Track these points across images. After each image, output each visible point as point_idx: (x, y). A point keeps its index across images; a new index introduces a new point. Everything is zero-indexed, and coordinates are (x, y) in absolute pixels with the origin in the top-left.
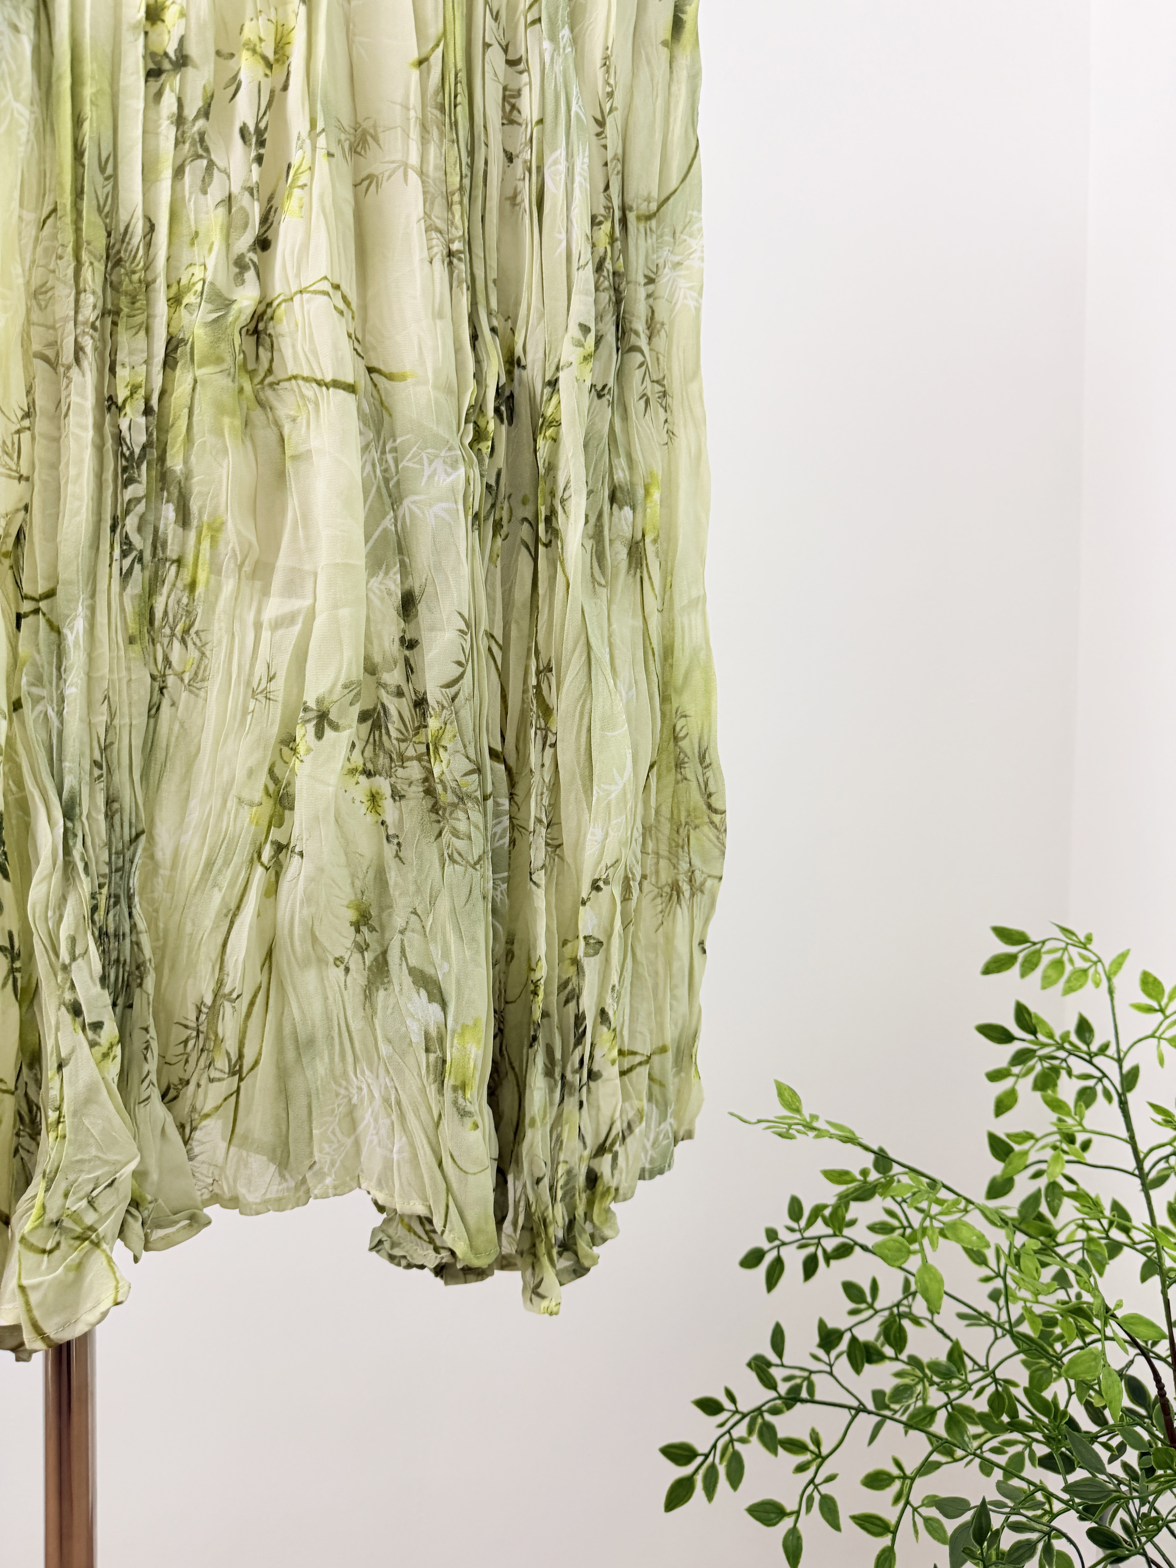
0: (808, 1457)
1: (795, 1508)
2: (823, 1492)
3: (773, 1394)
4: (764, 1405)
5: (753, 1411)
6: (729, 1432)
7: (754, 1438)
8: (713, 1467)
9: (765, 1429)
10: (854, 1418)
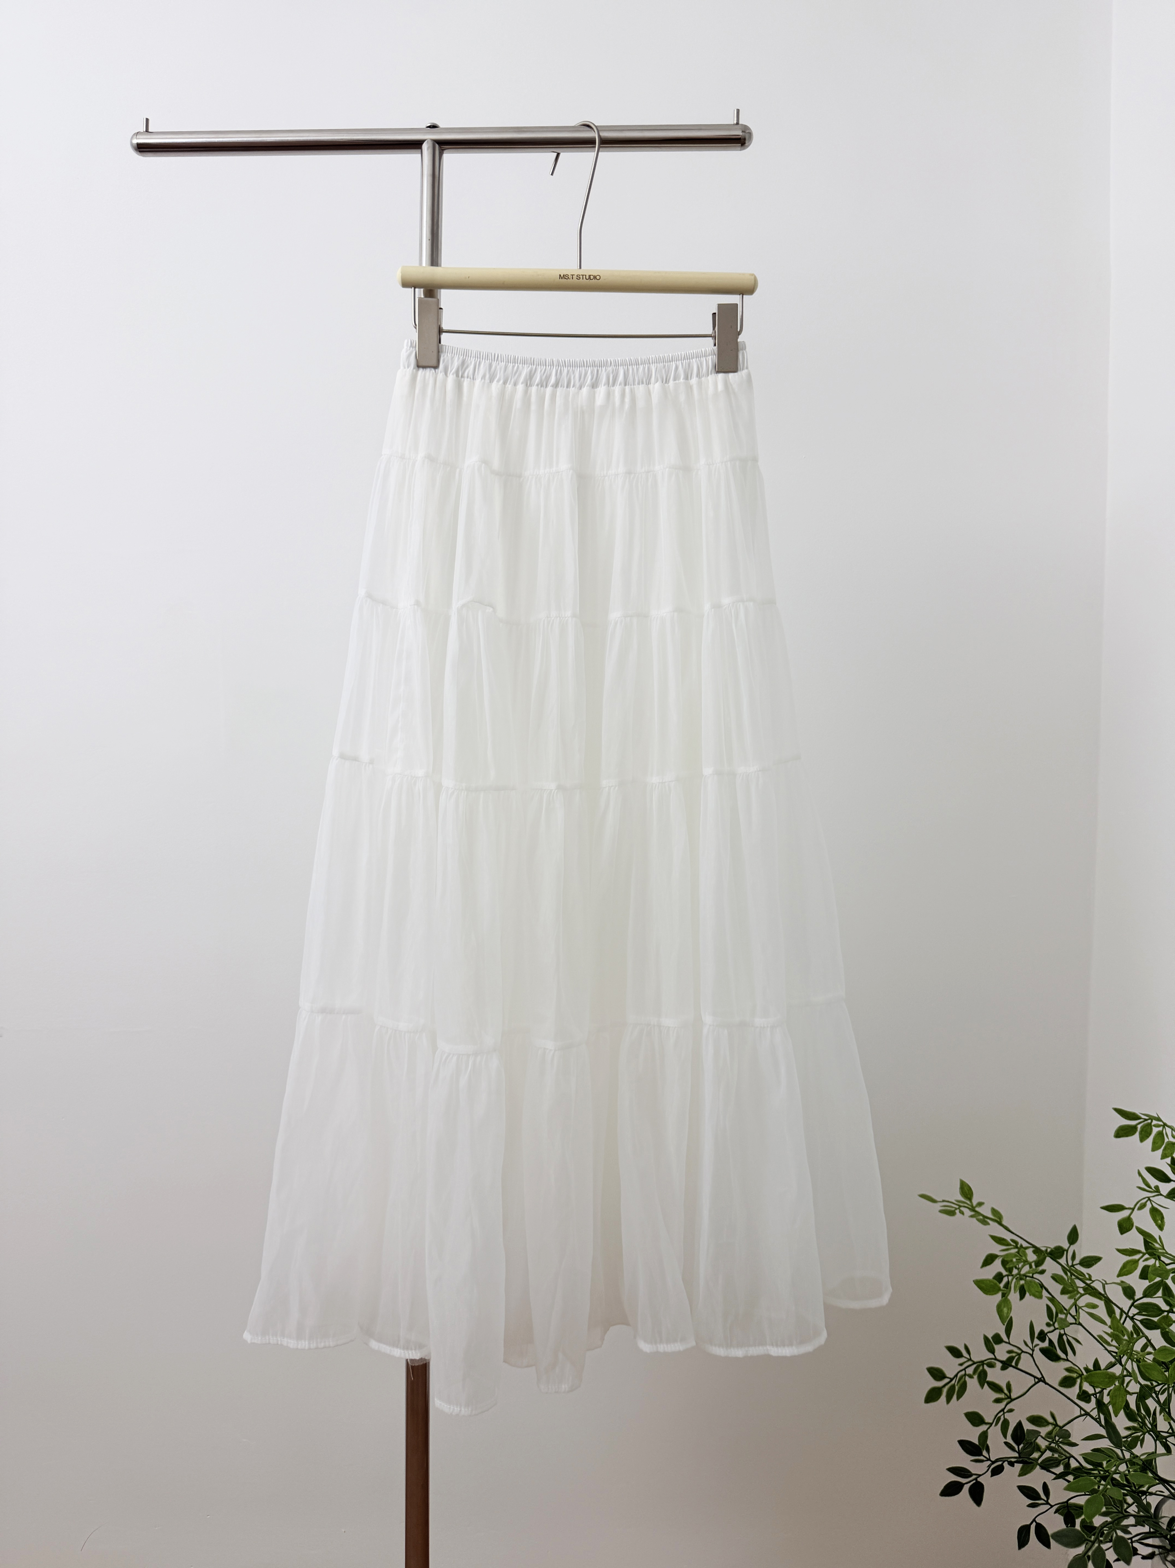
0: (1002, 1396)
1: (991, 1421)
2: (1006, 1417)
3: (992, 1356)
4: (986, 1360)
5: (979, 1362)
6: (965, 1369)
7: (976, 1377)
8: (953, 1386)
9: (982, 1373)
10: (1036, 1383)
